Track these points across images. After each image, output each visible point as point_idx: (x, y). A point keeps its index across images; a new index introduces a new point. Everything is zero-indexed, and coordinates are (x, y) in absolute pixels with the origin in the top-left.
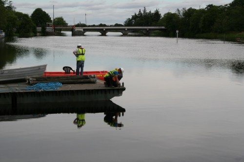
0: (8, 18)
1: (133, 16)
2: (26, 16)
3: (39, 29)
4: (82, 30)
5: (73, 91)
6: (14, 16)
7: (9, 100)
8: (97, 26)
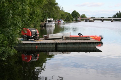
0: (61, 14)
1: (116, 14)
2: (69, 14)
3: (74, 19)
4: (93, 20)
5: (80, 43)
6: (64, 13)
7: (55, 46)
8: (100, 18)
